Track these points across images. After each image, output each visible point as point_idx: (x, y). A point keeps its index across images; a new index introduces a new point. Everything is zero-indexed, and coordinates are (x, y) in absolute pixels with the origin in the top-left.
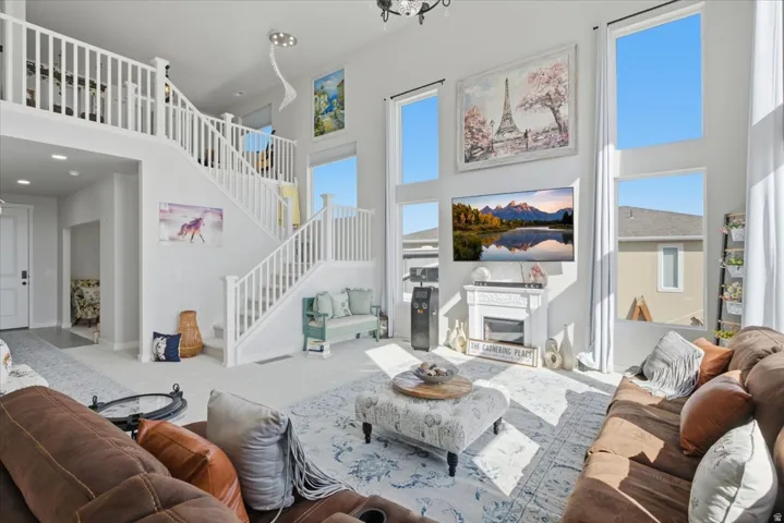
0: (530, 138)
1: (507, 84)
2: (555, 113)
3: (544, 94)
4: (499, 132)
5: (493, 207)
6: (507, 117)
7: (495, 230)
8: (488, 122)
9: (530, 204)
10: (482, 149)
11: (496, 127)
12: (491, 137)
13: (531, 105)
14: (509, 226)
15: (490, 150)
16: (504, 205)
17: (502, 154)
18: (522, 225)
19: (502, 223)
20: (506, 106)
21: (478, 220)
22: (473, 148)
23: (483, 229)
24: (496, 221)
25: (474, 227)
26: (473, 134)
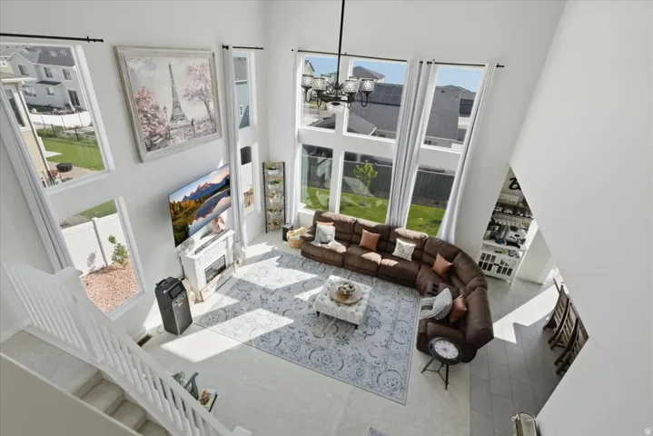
0: (196, 127)
1: (171, 71)
2: (207, 106)
3: (199, 88)
4: (172, 119)
5: (188, 195)
6: (176, 105)
7: (193, 209)
8: (161, 107)
9: (209, 183)
10: (161, 136)
11: (169, 114)
12: (166, 124)
13: (192, 97)
14: (201, 202)
15: (167, 137)
16: (194, 190)
17: (179, 140)
18: (207, 198)
19: (197, 203)
20: (174, 94)
21: (181, 209)
22: (152, 135)
23: (186, 213)
24: (193, 204)
25: (181, 214)
26: (148, 119)
